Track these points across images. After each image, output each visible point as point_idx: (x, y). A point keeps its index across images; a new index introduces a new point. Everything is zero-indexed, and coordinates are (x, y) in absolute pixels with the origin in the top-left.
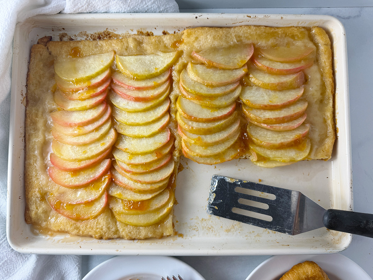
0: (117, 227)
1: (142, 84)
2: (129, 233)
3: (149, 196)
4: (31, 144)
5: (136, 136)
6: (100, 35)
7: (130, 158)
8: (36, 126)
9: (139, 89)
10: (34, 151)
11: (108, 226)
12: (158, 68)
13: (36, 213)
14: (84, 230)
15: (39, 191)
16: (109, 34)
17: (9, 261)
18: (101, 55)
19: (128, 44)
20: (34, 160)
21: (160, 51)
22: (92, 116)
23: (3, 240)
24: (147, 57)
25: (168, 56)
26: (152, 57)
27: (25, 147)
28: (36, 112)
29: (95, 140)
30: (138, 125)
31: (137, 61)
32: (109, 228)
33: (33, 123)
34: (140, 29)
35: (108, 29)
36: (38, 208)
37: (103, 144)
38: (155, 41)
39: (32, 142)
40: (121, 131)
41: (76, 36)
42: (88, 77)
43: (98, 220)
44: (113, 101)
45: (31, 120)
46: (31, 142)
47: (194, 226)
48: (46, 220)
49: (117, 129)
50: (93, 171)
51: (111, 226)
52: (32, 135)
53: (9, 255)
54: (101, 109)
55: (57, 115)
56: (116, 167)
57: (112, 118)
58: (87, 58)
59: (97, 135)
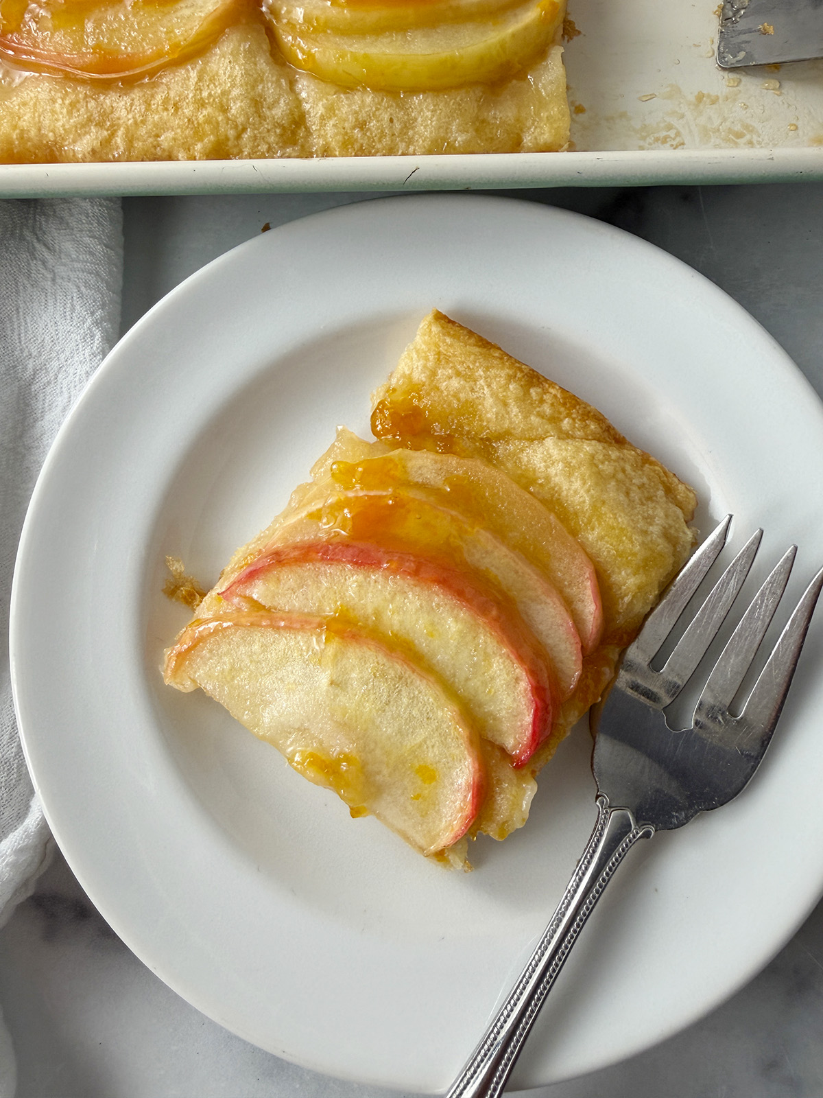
0: (299, 102)
11: (254, 87)
14: (136, 121)
32: (257, 103)
47: (662, 125)
51: (269, 90)
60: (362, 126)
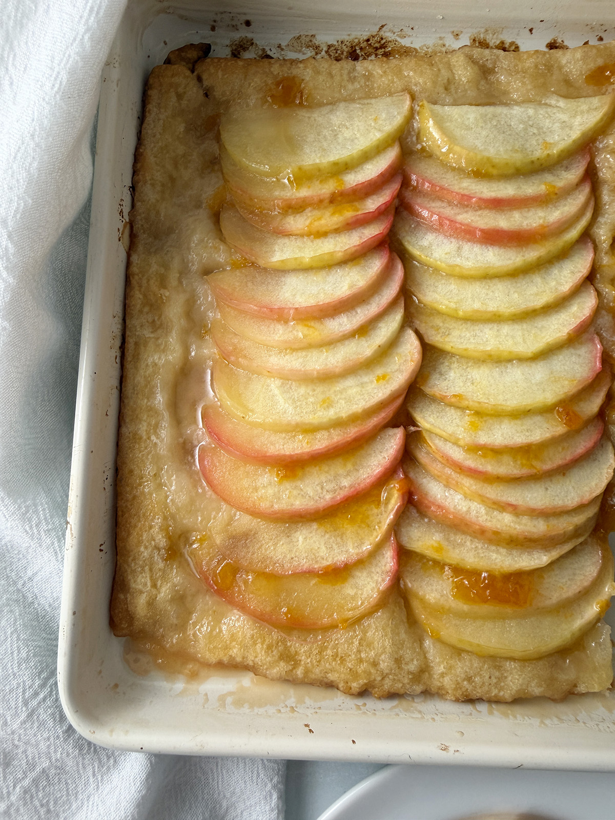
1: (507, 190)
2: (464, 680)
3: (541, 559)
4: (142, 372)
5: (490, 356)
6: (357, 48)
7: (474, 427)
8: (160, 316)
9: (497, 204)
10: (151, 395)
11: (396, 653)
12: (552, 141)
13: (151, 603)
14: (313, 665)
15: (164, 529)
16: (383, 46)
17: (53, 771)
18: (369, 101)
19: (451, 71)
20: (149, 424)
21: (553, 92)
22: (351, 287)
23: (42, 696)
24: (517, 110)
25: (584, 107)
26: (531, 112)
27: (122, 379)
28: (162, 270)
29: (361, 363)
30: (496, 319)
31: (485, 122)
32: (398, 661)
33: (151, 305)
34: (483, 30)
35: (384, 29)
36: (159, 583)
37: (384, 377)
38: (536, 66)
39: (147, 365)
40: (435, 339)
41: (282, 49)
42: (335, 164)
43: (365, 632)
44: (409, 242)
45: (145, 296)
46: (143, 366)
48: (182, 627)
49: (422, 330)
50: (349, 466)
51: (408, 654)
52: (146, 344)
53: (55, 752)
54: (376, 265)
55: (230, 281)
56: (422, 456)
57: (406, 294)
58: (325, 110)
59: (366, 348)
60: (469, 679)
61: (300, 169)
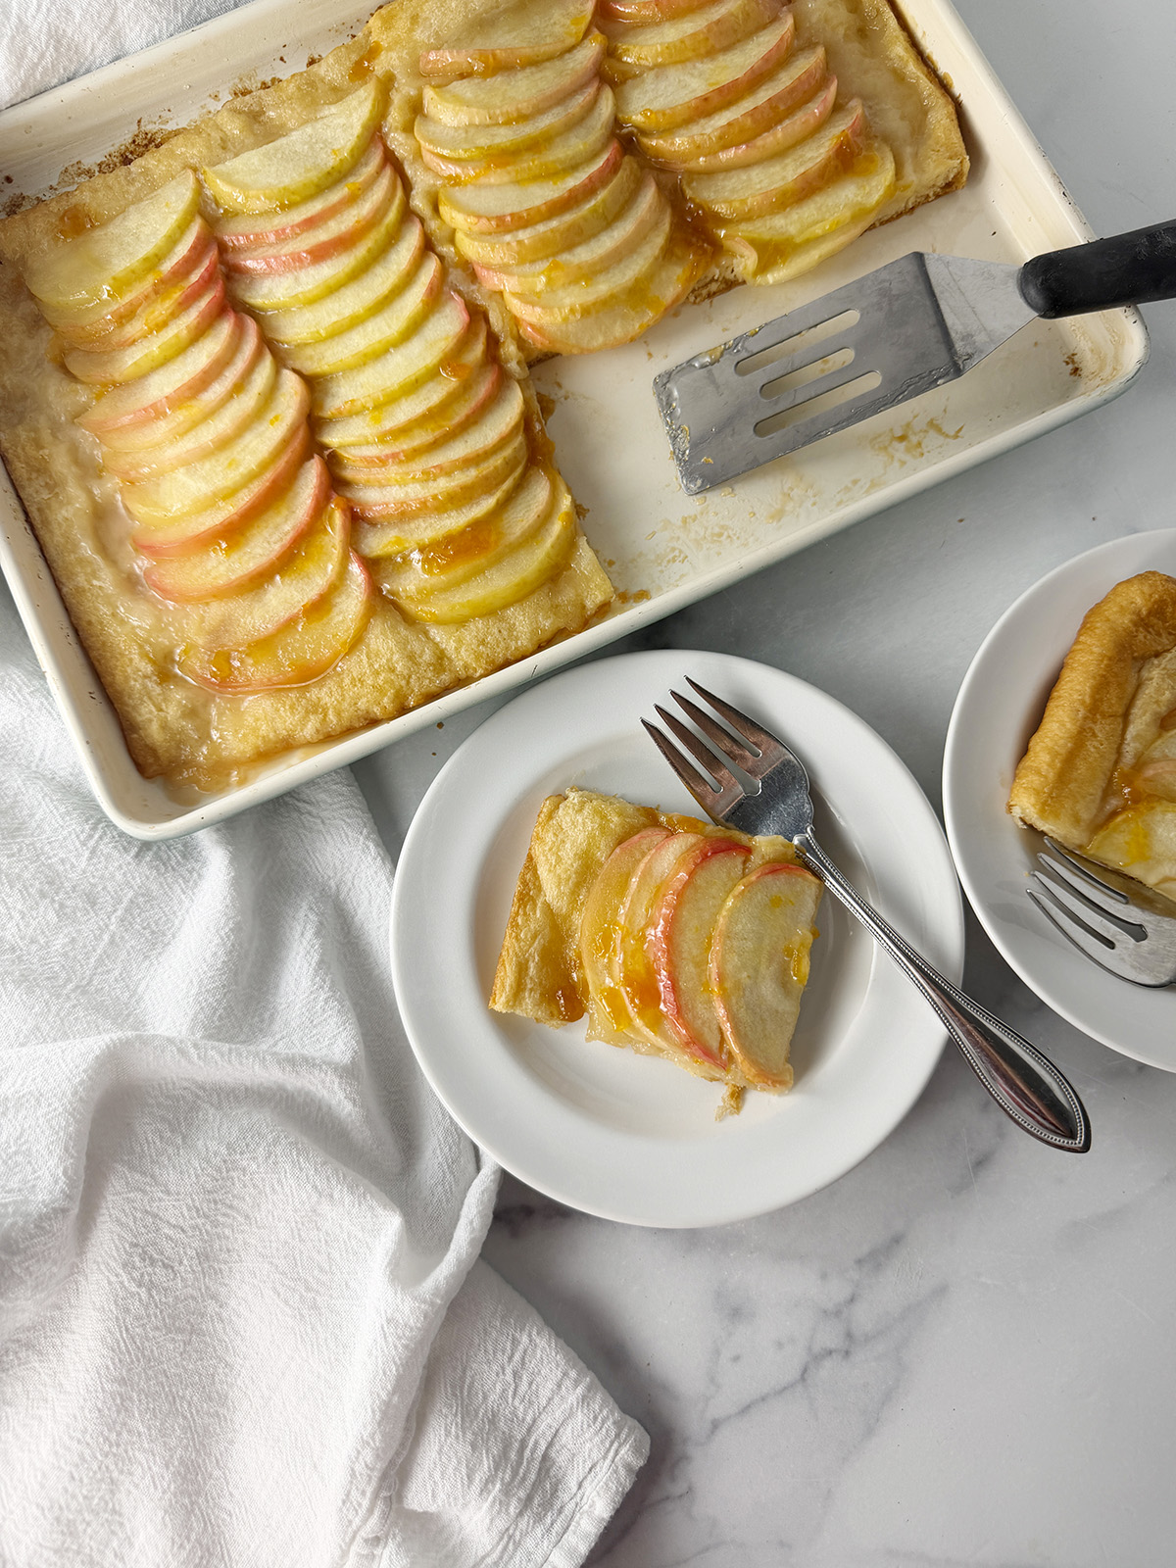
0: (436, 644)
1: (316, 207)
2: (479, 646)
3: (488, 503)
4: (57, 532)
5: (365, 355)
6: (127, 154)
7: (377, 420)
8: (51, 476)
9: (310, 224)
10: (76, 547)
11: (405, 649)
12: (339, 146)
13: (164, 726)
14: (338, 702)
15: (144, 655)
16: (151, 141)
17: (141, 899)
18: (155, 193)
19: (221, 130)
20: (86, 574)
21: (325, 103)
22: (208, 357)
23: (96, 836)
24: (295, 136)
25: (355, 103)
26: (309, 130)
27: (42, 549)
28: (33, 435)
29: (249, 416)
30: (355, 322)
31: (270, 159)
32: (411, 657)
33: (38, 471)
34: (237, 81)
35: (142, 124)
36: (164, 707)
37: (276, 418)
38: (299, 89)
39: (59, 523)
40: (312, 367)
41: (56, 189)
42: (146, 259)
43: (368, 646)
44: (250, 297)
45: (27, 463)
46: (55, 526)
47: (668, 550)
48: (205, 737)
49: (298, 366)
50: (285, 512)
51: (415, 646)
52: (49, 507)
53: (134, 878)
54: (225, 328)
55: (100, 412)
56: (349, 474)
57: (268, 343)
58: (117, 221)
59: (248, 401)
60: (483, 642)
61: (114, 279)
